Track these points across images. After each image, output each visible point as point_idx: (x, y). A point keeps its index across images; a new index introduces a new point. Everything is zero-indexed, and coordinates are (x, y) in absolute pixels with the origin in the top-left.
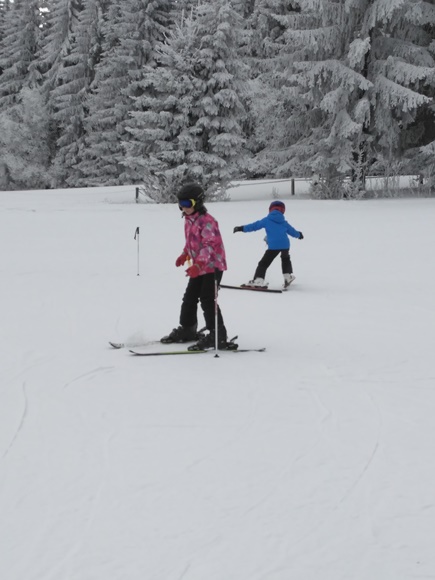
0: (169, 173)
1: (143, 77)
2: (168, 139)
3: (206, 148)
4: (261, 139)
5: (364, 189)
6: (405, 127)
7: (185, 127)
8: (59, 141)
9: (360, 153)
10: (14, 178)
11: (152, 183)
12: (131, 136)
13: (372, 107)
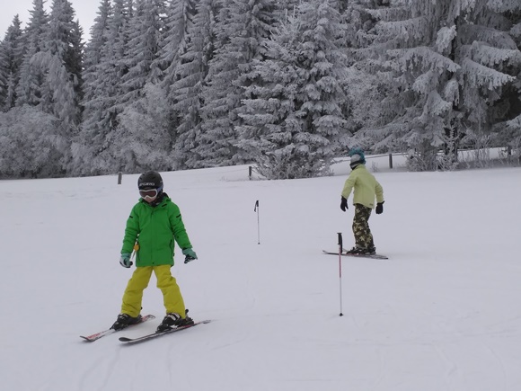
0: (278, 152)
1: (250, 70)
2: (276, 123)
3: (311, 129)
4: (358, 119)
5: (457, 161)
6: (492, 104)
7: (291, 111)
8: (179, 129)
9: (452, 128)
10: (140, 162)
11: (263, 162)
12: (242, 120)
13: (460, 87)
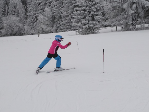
0: (84, 27)
1: (75, 3)
2: (83, 18)
3: (93, 20)
4: (107, 17)
5: (136, 28)
6: (146, 11)
7: (88, 15)
8: (55, 21)
9: (134, 18)
10: (44, 31)
11: (80, 30)
12: (73, 18)
13: (137, 6)
